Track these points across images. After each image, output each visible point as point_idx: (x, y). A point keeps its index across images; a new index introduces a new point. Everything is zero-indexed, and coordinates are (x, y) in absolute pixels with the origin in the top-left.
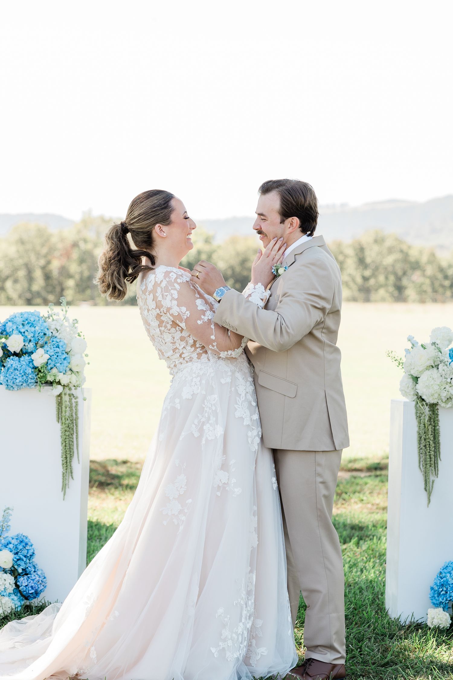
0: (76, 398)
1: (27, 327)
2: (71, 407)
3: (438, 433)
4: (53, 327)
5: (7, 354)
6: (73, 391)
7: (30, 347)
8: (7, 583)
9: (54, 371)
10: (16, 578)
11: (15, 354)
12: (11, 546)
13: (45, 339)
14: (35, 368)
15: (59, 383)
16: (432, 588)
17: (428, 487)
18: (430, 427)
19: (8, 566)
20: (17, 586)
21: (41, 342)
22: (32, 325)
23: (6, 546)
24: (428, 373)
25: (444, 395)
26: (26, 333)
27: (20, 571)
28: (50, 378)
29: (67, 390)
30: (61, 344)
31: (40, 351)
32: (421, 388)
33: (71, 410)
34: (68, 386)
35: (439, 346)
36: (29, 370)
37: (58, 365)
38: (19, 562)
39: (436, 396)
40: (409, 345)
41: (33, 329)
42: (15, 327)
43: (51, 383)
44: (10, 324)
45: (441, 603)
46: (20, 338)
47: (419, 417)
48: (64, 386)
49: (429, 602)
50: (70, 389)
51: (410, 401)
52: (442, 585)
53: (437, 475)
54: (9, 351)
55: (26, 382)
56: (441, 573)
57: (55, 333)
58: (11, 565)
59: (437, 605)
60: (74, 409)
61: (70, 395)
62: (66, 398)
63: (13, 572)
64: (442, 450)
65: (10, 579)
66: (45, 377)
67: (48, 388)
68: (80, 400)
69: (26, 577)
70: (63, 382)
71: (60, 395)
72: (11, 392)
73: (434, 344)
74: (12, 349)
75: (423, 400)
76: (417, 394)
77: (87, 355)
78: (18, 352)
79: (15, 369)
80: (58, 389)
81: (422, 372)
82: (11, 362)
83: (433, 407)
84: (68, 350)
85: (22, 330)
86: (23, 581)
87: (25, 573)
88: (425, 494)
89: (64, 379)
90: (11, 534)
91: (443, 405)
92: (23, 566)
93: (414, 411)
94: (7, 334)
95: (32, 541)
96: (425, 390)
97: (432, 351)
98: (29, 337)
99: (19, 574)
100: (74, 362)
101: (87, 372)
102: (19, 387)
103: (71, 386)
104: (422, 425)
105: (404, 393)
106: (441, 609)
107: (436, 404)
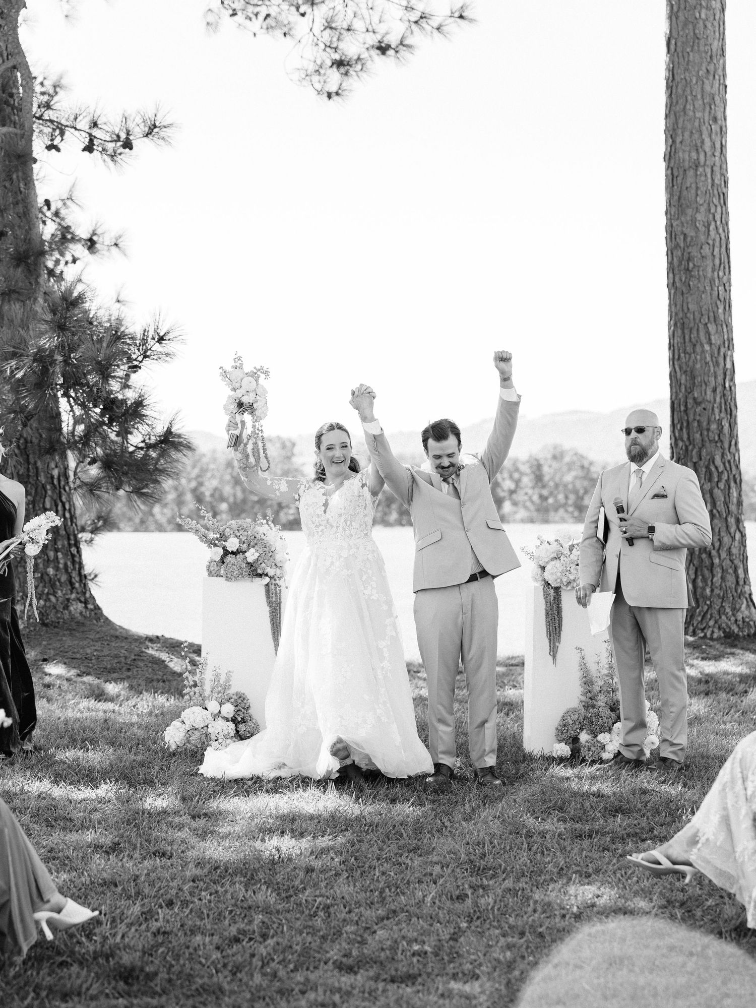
0: (280, 587)
1: (241, 532)
2: (276, 594)
3: (561, 610)
4: (261, 532)
5: (226, 553)
6: (278, 582)
7: (244, 547)
8: (230, 729)
9: (263, 565)
10: (236, 725)
11: (233, 553)
12: (232, 700)
13: (255, 541)
14: (248, 563)
15: (267, 575)
16: (557, 729)
17: (554, 651)
18: (555, 605)
19: (230, 716)
20: (237, 731)
21: (252, 544)
22: (245, 530)
23: (228, 700)
24: (553, 563)
25: (565, 580)
26: (241, 537)
27: (239, 719)
28: (260, 571)
29: (272, 580)
30: (267, 545)
31: (252, 550)
32: (547, 575)
33: (276, 596)
34: (273, 577)
35: (561, 542)
36: (244, 565)
37: (266, 561)
38: (238, 713)
39: (559, 580)
40: (538, 543)
41: (246, 533)
42: (232, 532)
43: (260, 575)
44: (228, 530)
45: (564, 739)
46: (236, 541)
47: (546, 596)
48: (270, 577)
49: (554, 738)
50: (275, 580)
51: (539, 585)
52: (565, 726)
53: (560, 642)
54: (227, 550)
55: (242, 574)
56: (564, 716)
57: (262, 536)
58: (232, 715)
59: (560, 741)
60: (278, 595)
61: (275, 585)
62: (272, 587)
63: (234, 720)
64: (563, 623)
65: (232, 726)
66: (256, 570)
67: (258, 579)
68: (283, 588)
69: (244, 724)
70: (270, 574)
71: (267, 585)
72: (229, 583)
73: (557, 540)
74: (230, 550)
75: (549, 584)
76: (545, 580)
77: (287, 554)
78: (235, 550)
79: (233, 564)
80: (266, 580)
81: (547, 563)
82: (230, 559)
83: (557, 589)
84: (273, 550)
85: (238, 534)
86: (242, 727)
87: (243, 721)
88: (551, 658)
89: (271, 573)
90: (232, 691)
91: (564, 588)
92: (242, 715)
93: (542, 593)
94: (226, 537)
95: (248, 697)
96: (550, 577)
97: (555, 546)
98: (243, 539)
99: (239, 722)
100: (278, 557)
101: (287, 566)
102: (236, 578)
103: (276, 577)
104: (549, 604)
105: (536, 580)
106: (563, 744)
107: (559, 587)
